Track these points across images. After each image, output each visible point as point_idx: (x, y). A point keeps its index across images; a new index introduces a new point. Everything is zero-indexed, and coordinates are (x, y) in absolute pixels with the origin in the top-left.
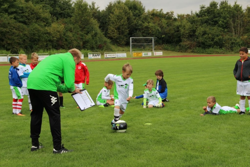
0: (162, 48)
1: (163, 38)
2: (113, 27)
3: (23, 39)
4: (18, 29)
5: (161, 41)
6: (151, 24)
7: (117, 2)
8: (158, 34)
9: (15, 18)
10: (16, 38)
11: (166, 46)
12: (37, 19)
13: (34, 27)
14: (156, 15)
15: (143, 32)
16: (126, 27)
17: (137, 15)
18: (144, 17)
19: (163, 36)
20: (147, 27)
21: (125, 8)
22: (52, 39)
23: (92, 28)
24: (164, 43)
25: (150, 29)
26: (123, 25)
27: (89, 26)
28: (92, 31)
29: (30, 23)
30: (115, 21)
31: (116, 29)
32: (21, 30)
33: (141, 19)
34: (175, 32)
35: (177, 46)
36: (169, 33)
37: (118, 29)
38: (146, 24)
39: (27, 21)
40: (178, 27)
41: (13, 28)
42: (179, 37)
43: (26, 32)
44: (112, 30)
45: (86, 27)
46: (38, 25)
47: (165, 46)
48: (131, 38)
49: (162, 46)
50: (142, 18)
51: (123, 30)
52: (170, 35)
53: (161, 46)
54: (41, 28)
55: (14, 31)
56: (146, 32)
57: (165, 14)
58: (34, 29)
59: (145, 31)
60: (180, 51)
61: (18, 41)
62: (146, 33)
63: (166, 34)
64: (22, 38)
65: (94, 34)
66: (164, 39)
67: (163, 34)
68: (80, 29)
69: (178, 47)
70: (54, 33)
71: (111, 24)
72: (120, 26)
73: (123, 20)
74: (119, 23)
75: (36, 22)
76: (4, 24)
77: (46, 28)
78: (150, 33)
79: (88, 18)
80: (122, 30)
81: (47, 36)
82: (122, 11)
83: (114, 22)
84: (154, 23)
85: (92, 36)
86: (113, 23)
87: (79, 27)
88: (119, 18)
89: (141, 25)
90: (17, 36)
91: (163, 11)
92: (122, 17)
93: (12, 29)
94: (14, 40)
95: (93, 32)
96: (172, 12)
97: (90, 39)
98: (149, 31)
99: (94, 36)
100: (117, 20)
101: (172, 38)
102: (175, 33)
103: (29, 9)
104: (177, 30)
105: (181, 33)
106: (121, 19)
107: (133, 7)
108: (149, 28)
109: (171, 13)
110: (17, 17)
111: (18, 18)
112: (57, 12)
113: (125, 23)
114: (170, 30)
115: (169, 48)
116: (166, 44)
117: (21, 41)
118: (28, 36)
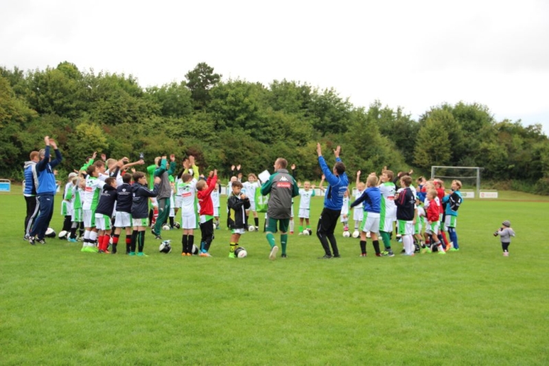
0: (509, 186)
1: (512, 169)
2: (423, 149)
3: (261, 163)
4: (255, 149)
5: (507, 175)
6: (492, 146)
7: (442, 106)
8: (501, 161)
9: (252, 135)
10: (249, 162)
11: (516, 184)
12: (287, 135)
13: (279, 148)
14: (506, 130)
15: (479, 159)
16: (445, 148)
17: (474, 129)
18: (485, 132)
19: (510, 166)
20: (485, 150)
21: (447, 117)
22: (304, 165)
23: (376, 150)
24: (513, 179)
25: (490, 154)
26: (440, 145)
27: (370, 146)
28: (376, 154)
29: (275, 140)
30: (427, 138)
31: (427, 152)
32: (259, 151)
33: (479, 136)
34: (534, 160)
35: (534, 184)
36: (521, 161)
37: (431, 151)
38: (483, 145)
39: (270, 138)
40: (538, 153)
41: (246, 148)
42: (540, 169)
43: (265, 155)
44: (421, 153)
45: (366, 147)
46: (286, 144)
47: (514, 183)
48: (433, 167)
49: (509, 183)
50: (481, 134)
51: (440, 153)
52: (522, 164)
53: (506, 183)
54: (289, 149)
55: (248, 152)
56: (482, 158)
57: (527, 128)
58: (278, 150)
59: (481, 155)
60: (539, 193)
61: (252, 167)
62: (484, 160)
63: (516, 163)
64: (258, 163)
65: (379, 160)
66: (512, 172)
67: (512, 162)
68: (356, 151)
69: (536, 186)
70: (308, 156)
71: (420, 144)
72: (434, 147)
73: (439, 138)
74: (433, 141)
75: (283, 140)
76: (235, 143)
77: (298, 149)
78: (490, 160)
79: (371, 134)
80: (438, 154)
81: (297, 161)
82: (440, 123)
83: (424, 139)
84: (500, 143)
85: (375, 163)
86: (423, 142)
87: (353, 148)
88: (433, 134)
89: (476, 145)
90: (251, 159)
91: (521, 122)
92: (439, 132)
93: (245, 150)
94: (245, 165)
95: (377, 156)
96: (538, 124)
97: (369, 166)
98: (488, 156)
99: (378, 162)
100: (429, 136)
101: (526, 170)
102: (533, 162)
103: (277, 121)
104: (537, 156)
105: (542, 162)
106: (438, 136)
107: (466, 115)
108: (489, 151)
109: (537, 126)
110: (256, 133)
111: (258, 135)
112: (325, 124)
113: (443, 143)
114: (524, 156)
115: (521, 187)
116: (517, 179)
117: (256, 167)
118: (268, 160)
